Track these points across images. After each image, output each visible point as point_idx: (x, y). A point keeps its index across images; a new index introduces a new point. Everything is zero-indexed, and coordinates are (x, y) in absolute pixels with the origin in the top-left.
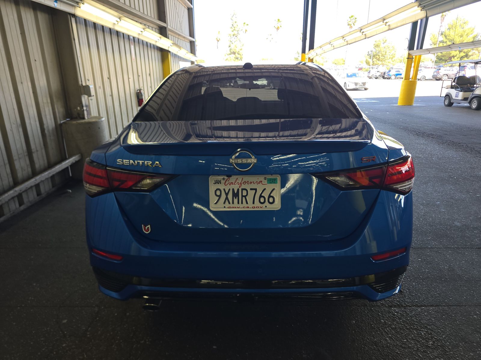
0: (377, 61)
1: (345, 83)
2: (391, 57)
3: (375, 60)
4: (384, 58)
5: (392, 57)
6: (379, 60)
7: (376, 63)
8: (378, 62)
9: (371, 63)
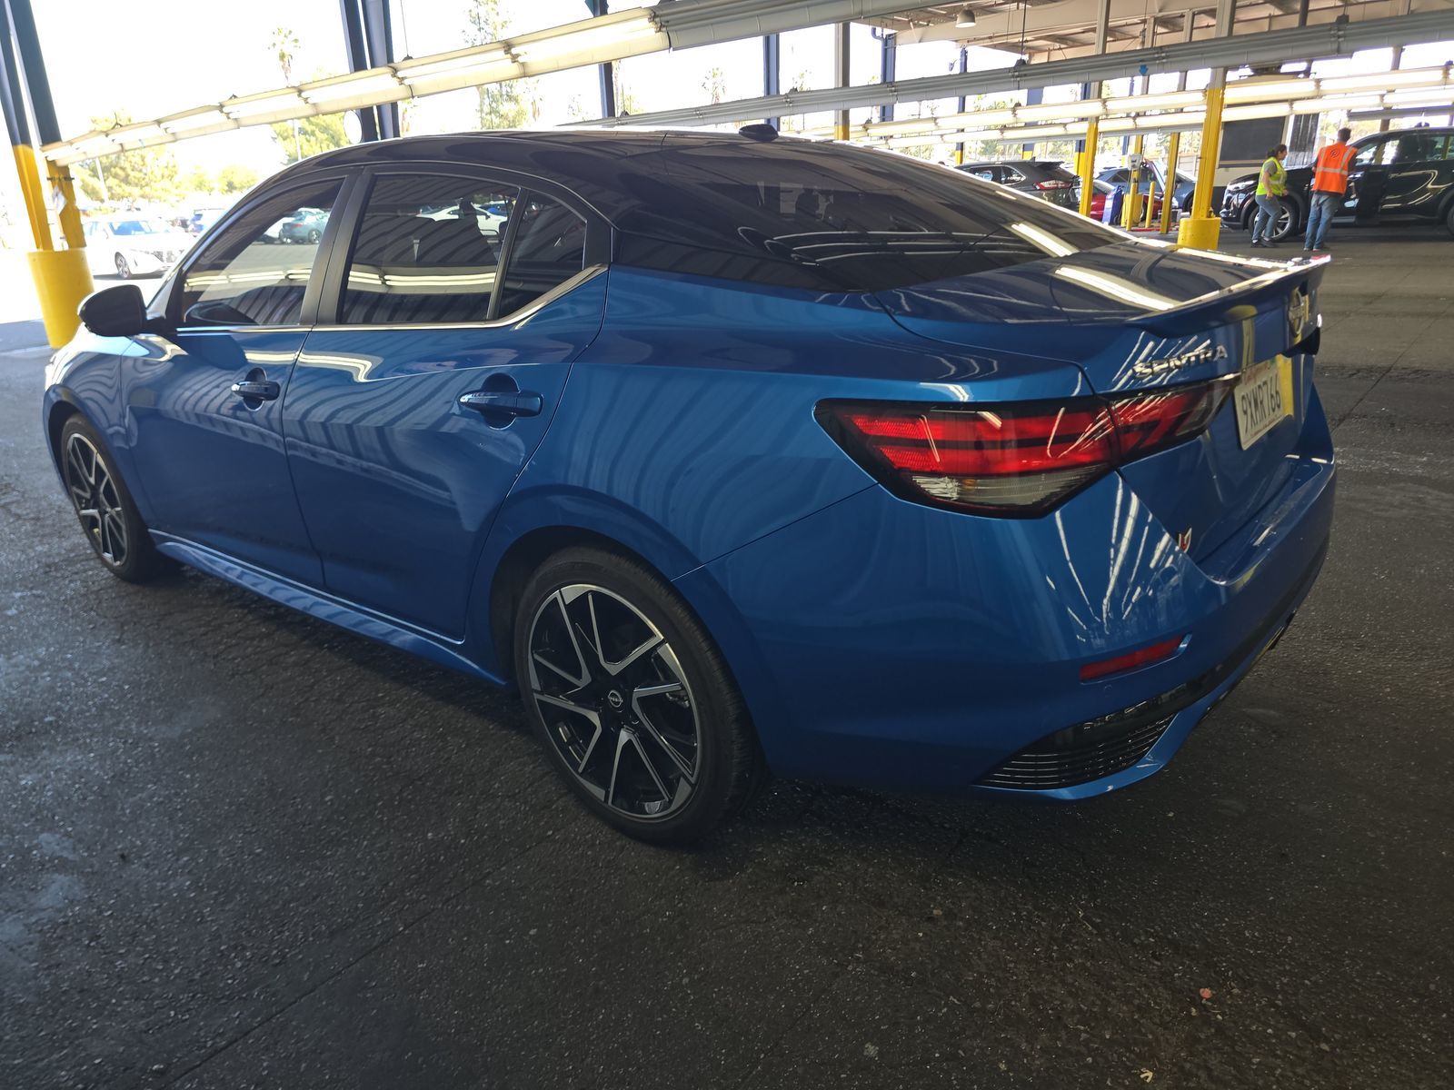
0: (123, 185)
1: (118, 255)
2: (167, 173)
3: (112, 182)
4: (141, 175)
5: (170, 173)
6: (126, 180)
7: (122, 193)
8: (127, 189)
9: (105, 194)
